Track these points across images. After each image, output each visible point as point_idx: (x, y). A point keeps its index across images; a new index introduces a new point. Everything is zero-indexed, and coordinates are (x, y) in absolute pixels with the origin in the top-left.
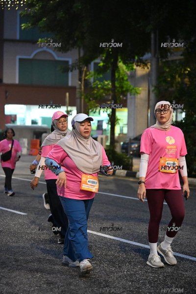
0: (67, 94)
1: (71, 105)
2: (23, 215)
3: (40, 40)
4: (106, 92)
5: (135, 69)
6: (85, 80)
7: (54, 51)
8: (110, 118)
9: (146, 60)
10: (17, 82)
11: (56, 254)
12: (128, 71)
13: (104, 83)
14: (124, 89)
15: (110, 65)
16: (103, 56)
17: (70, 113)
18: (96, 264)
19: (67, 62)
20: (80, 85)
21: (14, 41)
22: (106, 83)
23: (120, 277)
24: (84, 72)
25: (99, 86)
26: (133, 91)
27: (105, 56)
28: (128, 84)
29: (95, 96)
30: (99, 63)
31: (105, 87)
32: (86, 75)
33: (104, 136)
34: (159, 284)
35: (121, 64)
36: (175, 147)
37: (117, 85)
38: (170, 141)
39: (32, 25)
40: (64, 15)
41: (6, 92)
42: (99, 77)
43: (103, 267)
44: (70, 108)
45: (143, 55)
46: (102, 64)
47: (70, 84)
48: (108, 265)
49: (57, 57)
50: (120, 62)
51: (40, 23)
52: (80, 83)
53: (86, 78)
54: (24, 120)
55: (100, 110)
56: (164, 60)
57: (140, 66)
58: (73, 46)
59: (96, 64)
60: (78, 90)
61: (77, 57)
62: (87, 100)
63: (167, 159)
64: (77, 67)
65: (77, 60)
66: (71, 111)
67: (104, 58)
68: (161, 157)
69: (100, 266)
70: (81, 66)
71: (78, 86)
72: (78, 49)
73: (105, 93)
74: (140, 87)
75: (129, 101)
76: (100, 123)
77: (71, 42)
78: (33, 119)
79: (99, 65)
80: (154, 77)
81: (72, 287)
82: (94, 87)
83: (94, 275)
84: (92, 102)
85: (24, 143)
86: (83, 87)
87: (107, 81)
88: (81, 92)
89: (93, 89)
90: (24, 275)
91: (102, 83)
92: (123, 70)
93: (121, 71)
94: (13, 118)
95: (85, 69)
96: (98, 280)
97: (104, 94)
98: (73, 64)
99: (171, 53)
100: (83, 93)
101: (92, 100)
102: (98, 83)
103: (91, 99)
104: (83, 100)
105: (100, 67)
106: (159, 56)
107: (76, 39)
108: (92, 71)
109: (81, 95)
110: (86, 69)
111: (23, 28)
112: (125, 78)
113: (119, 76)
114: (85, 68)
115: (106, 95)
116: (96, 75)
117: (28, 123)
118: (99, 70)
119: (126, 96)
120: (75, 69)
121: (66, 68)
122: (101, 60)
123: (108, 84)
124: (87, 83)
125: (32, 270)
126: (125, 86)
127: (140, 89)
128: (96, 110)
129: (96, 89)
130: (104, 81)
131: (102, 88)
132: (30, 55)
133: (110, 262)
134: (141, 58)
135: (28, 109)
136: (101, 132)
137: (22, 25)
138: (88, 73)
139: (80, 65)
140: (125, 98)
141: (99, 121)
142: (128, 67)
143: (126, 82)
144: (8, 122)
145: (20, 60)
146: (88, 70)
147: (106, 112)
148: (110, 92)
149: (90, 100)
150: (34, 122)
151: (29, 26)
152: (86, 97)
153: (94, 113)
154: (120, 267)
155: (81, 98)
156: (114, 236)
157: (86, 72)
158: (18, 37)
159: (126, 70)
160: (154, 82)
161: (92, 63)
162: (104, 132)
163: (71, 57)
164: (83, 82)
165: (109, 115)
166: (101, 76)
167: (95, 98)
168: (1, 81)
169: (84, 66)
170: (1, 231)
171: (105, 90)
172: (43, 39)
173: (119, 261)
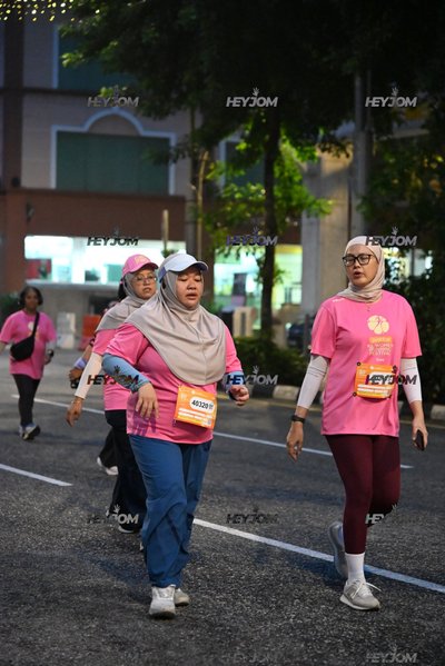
0: (166, 214)
1: (175, 237)
2: (63, 487)
3: (103, 90)
4: (253, 209)
5: (320, 159)
6: (205, 181)
7: (135, 115)
8: (261, 269)
9: (344, 138)
10: (53, 185)
11: (134, 577)
12: (303, 161)
13: (248, 189)
14: (294, 203)
15: (262, 148)
16: (246, 129)
18: (225, 599)
19: (166, 141)
20: (195, 194)
21: (46, 92)
22: (253, 188)
23: (279, 630)
24: (203, 164)
25: (237, 196)
26: (314, 207)
27: (250, 127)
28: (303, 191)
29: (228, 218)
30: (237, 144)
31: (250, 198)
32: (208, 171)
33: (248, 310)
34: (368, 647)
35: (286, 147)
36: (389, 339)
37: (277, 193)
38: (378, 325)
39: (86, 55)
40: (157, 35)
41: (28, 208)
42: (236, 175)
43: (242, 608)
44: (171, 246)
45: (336, 125)
46: (243, 146)
47: (172, 191)
48: (253, 602)
49: (144, 128)
50: (284, 141)
51: (103, 52)
52: (194, 187)
53: (208, 177)
54: (68, 271)
55: (238, 251)
56: (385, 138)
57: (329, 150)
58: (178, 104)
59: (230, 146)
60: (189, 205)
61: (188, 131)
62: (209, 228)
63: (372, 368)
64: (186, 153)
65: (186, 136)
66: (172, 252)
67: (247, 132)
68: (359, 364)
69: (234, 604)
70: (196, 150)
71: (189, 196)
72: (188, 111)
73: (250, 212)
74: (329, 199)
75: (304, 230)
76: (239, 280)
77: (174, 96)
78: (90, 269)
79: (237, 148)
80: (360, 177)
81: (169, 652)
82: (226, 198)
83: (221, 625)
84: (222, 232)
85: (68, 324)
86: (200, 198)
87: (254, 185)
88: (195, 210)
89: (222, 202)
90: (62, 623)
91: (243, 188)
92: (292, 160)
93: (287, 162)
94: (44, 267)
95: (205, 157)
96: (229, 636)
97: (248, 215)
98: (178, 145)
99: (400, 122)
100: (200, 211)
101: (223, 227)
102: (236, 189)
103: (219, 224)
104: (200, 227)
105: (239, 152)
106: (373, 129)
107: (184, 88)
108: (221, 161)
109: (197, 216)
110: (209, 156)
111: (65, 62)
112: (297, 179)
113: (282, 174)
114: (206, 154)
115: (254, 215)
116: (231, 171)
117: (78, 279)
118: (236, 160)
119: (298, 218)
120: (184, 157)
121: (162, 155)
122: (242, 137)
123: (258, 191)
124: (210, 189)
125: (81, 613)
126: (295, 196)
127: (330, 202)
128: (230, 249)
129: (231, 203)
130: (249, 184)
131: (244, 200)
132: (82, 125)
133: (256, 596)
134: (332, 133)
135: (76, 247)
136: (241, 299)
137: (65, 56)
138: (212, 167)
139: (194, 147)
140: (296, 224)
141: (236, 276)
142: (302, 152)
143: (297, 188)
144: (32, 276)
145: (60, 134)
146: (212, 159)
147: (254, 254)
148: (263, 210)
149: (216, 227)
150: (90, 276)
151: (78, 59)
152: (207, 221)
153: (226, 256)
154: (279, 607)
155: (195, 223)
156: (267, 537)
157: (208, 163)
158: (55, 85)
159: (299, 160)
160: (361, 188)
161: (222, 144)
162: (249, 301)
163: (175, 130)
164: (201, 186)
165: (259, 262)
166: (242, 173)
167: (228, 224)
168: (16, 182)
169: (202, 149)
170: (12, 523)
171: (250, 204)
172: (111, 88)
173: (279, 594)
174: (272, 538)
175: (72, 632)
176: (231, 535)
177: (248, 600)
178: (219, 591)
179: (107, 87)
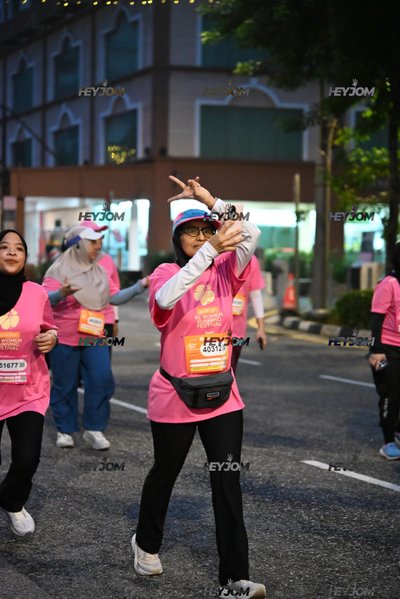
0: (297, 178)
1: (306, 199)
3: (239, 65)
4: (378, 172)
6: (334, 147)
7: (268, 86)
8: (385, 227)
10: (196, 153)
13: (372, 152)
15: (387, 116)
16: (373, 98)
17: (302, 216)
18: (336, 540)
19: (300, 112)
20: (324, 158)
21: (191, 70)
22: (378, 152)
23: (387, 572)
24: (332, 131)
25: (364, 159)
27: (376, 96)
29: (355, 180)
30: (364, 112)
31: (376, 161)
32: (336, 137)
33: (374, 266)
39: (222, 33)
40: (288, 12)
42: (362, 140)
43: (352, 549)
44: (303, 207)
46: (369, 113)
47: (306, 157)
48: (362, 544)
49: (279, 100)
51: (239, 29)
52: (323, 153)
58: (309, 76)
59: (359, 114)
60: (319, 169)
61: (317, 100)
62: (336, 189)
64: (316, 121)
65: (316, 105)
66: (303, 212)
67: (372, 101)
69: (344, 545)
70: (325, 118)
71: (318, 161)
73: (375, 174)
76: (367, 240)
77: (306, 68)
79: (364, 115)
82: (354, 162)
83: (329, 567)
84: (349, 193)
86: (329, 162)
87: (379, 149)
88: (325, 172)
89: (350, 165)
90: (178, 561)
91: (368, 152)
95: (334, 124)
96: (338, 577)
97: (373, 177)
98: (309, 113)
100: (329, 175)
101: (349, 189)
102: (362, 153)
103: (346, 186)
104: (328, 189)
105: (365, 119)
107: (314, 61)
108: (350, 129)
109: (325, 178)
110: (338, 123)
111: (204, 40)
114: (335, 121)
115: (379, 178)
116: (358, 136)
118: (363, 126)
120: (313, 124)
121: (295, 123)
122: (369, 105)
123: (383, 155)
124: (340, 154)
125: (197, 552)
129: (357, 166)
130: (374, 149)
131: (370, 163)
132: (223, 99)
133: (367, 538)
136: (368, 255)
137: (203, 34)
138: (340, 132)
139: (323, 115)
141: (365, 234)
145: (204, 108)
146: (342, 124)
147: (378, 213)
148: (387, 172)
149: (343, 189)
151: (217, 37)
152: (335, 183)
154: (388, 549)
155: (324, 186)
156: (382, 479)
157: (336, 130)
158: (198, 62)
161: (352, 112)
162: (376, 257)
163: (304, 100)
164: (330, 152)
165: (384, 220)
166: (368, 138)
167: (354, 185)
168: (164, 151)
169: (331, 116)
170: (142, 463)
171: (376, 167)
172: (246, 64)
173: (389, 536)
174: (386, 480)
175: (186, 570)
176: (347, 477)
177: (358, 541)
178: (331, 532)
179: (242, 62)
